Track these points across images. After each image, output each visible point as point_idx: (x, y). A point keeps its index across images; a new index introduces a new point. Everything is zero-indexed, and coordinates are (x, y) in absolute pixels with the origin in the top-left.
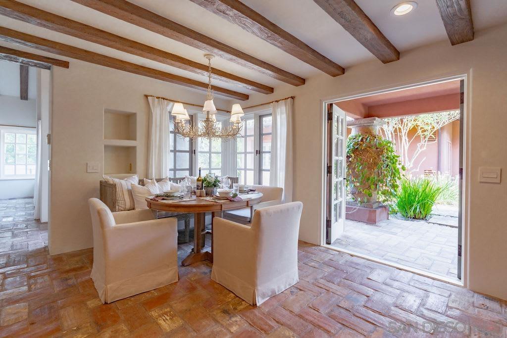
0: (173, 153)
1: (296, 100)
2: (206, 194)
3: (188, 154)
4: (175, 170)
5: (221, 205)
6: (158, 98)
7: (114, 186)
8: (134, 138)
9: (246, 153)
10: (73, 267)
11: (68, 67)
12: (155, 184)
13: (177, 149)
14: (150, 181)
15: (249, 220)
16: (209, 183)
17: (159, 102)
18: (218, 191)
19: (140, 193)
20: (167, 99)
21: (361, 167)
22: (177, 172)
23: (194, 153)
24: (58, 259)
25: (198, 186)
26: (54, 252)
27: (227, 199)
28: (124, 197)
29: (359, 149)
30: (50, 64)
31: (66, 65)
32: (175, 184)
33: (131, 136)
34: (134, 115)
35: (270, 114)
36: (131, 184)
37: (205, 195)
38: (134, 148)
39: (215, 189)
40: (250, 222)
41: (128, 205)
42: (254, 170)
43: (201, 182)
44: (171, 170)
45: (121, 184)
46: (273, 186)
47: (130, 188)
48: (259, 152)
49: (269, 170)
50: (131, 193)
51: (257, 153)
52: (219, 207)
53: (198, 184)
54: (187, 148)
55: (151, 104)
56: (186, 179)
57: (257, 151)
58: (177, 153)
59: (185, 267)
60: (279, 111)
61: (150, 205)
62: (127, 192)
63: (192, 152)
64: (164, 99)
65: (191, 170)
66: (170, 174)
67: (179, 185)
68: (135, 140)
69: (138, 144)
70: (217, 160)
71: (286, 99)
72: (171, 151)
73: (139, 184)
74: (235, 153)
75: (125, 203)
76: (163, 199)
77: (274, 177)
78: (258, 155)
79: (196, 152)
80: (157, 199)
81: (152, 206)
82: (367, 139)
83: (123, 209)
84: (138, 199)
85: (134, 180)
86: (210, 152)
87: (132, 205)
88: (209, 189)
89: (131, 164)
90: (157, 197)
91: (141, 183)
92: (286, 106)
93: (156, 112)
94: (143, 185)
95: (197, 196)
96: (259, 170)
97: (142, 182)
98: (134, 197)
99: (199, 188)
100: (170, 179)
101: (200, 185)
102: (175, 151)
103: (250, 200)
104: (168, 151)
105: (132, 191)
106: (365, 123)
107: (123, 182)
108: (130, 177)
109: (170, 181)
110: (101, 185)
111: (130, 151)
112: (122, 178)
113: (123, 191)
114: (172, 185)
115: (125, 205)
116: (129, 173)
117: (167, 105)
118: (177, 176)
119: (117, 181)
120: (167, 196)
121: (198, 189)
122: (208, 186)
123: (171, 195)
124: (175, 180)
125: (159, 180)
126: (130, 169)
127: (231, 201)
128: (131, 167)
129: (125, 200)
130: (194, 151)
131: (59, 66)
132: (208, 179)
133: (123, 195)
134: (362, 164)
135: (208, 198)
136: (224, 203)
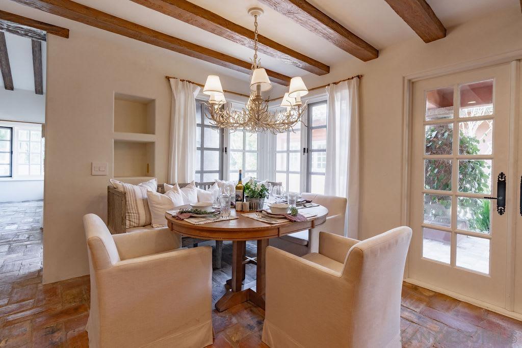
0: (200, 152)
1: (364, 80)
2: (250, 208)
3: (217, 153)
4: (202, 172)
5: (278, 228)
6: (183, 81)
7: (124, 194)
8: (152, 131)
9: (288, 151)
10: (67, 306)
11: (67, 36)
12: (177, 190)
13: (205, 147)
14: (172, 186)
16: (254, 192)
17: (183, 85)
18: (267, 204)
19: (158, 204)
20: (193, 83)
21: (436, 170)
22: (205, 175)
23: (226, 152)
24: (52, 291)
25: (237, 196)
26: (48, 279)
27: (285, 218)
28: (138, 210)
29: (433, 147)
30: (44, 32)
31: (64, 33)
32: (203, 191)
33: (149, 128)
34: (153, 101)
35: (325, 101)
36: (147, 191)
37: (248, 210)
38: (152, 144)
39: (262, 200)
40: (307, 246)
41: (143, 220)
42: (301, 173)
43: (242, 191)
44: (197, 172)
45: (134, 190)
46: (330, 194)
47: (146, 196)
48: (307, 151)
49: (323, 174)
50: (146, 202)
51: (304, 152)
52: (276, 232)
53: (238, 193)
54: (217, 146)
55: (173, 87)
56: (216, 185)
57: (305, 149)
59: (221, 314)
60: (338, 96)
61: (171, 224)
62: (142, 202)
63: (223, 150)
64: (190, 82)
65: (222, 172)
66: (196, 178)
67: (207, 192)
68: (154, 133)
69: (157, 138)
70: (252, 161)
71: (349, 79)
72: (198, 149)
73: (158, 191)
74: (274, 152)
75: (139, 217)
76: (191, 217)
77: (331, 182)
78: (306, 154)
79: (228, 150)
80: (181, 217)
81: (175, 227)
82: (443, 135)
83: (136, 225)
84: (156, 212)
85: (151, 186)
86: (244, 151)
87: (148, 219)
88: (254, 201)
89: (148, 165)
90: (182, 213)
91: (160, 189)
92: (349, 88)
93: (180, 98)
94: (163, 192)
95: (237, 211)
96: (307, 173)
97: (161, 189)
98: (150, 208)
99: (239, 199)
100: (197, 184)
101: (240, 194)
102: (202, 149)
103: (316, 219)
104: (194, 148)
105: (149, 201)
106: (440, 115)
107: (137, 188)
108: (146, 181)
109: (197, 186)
110: (109, 192)
111: (146, 149)
112: (136, 184)
113: (136, 200)
114: (199, 192)
115: (139, 220)
116: (146, 176)
117: (194, 90)
118: (205, 181)
119: (129, 186)
120: (196, 212)
121: (237, 200)
122: (252, 197)
123: (203, 210)
124: (203, 185)
125: (182, 186)
126: (147, 171)
127: (291, 221)
128: (148, 168)
129: (138, 214)
130: (226, 148)
131: (56, 34)
132: (252, 187)
133: (137, 206)
134: (437, 167)
135: (253, 215)
136: (283, 226)
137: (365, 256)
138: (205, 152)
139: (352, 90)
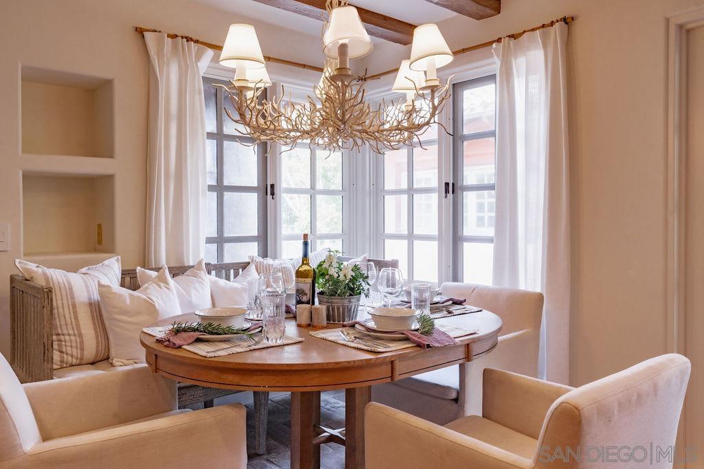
0: (215, 194)
2: (328, 318)
3: (254, 197)
4: (220, 240)
5: (392, 362)
6: (174, 37)
7: (47, 293)
8: (106, 151)
9: (411, 191)
12: (166, 282)
13: (226, 183)
14: (154, 274)
15: (454, 395)
16: (336, 282)
17: (175, 47)
18: (366, 309)
20: (197, 42)
22: (227, 246)
23: (273, 194)
25: (300, 292)
27: (407, 339)
28: (78, 325)
32: (222, 282)
33: (99, 145)
34: (107, 84)
35: (492, 78)
36: (100, 285)
37: (325, 322)
38: (108, 179)
39: (354, 299)
40: (456, 400)
41: (91, 347)
42: (440, 238)
43: (310, 280)
44: (209, 240)
45: (69, 283)
46: (506, 285)
47: (96, 297)
48: (452, 189)
49: (490, 240)
50: (97, 311)
51: (447, 191)
52: (386, 371)
53: (302, 286)
54: (253, 181)
56: (252, 268)
57: (447, 184)
58: (227, 195)
60: (520, 64)
61: (154, 358)
62: (88, 310)
63: (268, 190)
64: (189, 39)
65: (265, 239)
66: (206, 254)
67: (233, 284)
68: (111, 156)
69: (120, 166)
70: (331, 213)
71: (543, 26)
72: (211, 188)
73: (122, 285)
74: (379, 192)
75: (82, 342)
76: (198, 340)
77: (506, 259)
78: (450, 195)
79: (277, 190)
80: (177, 341)
81: (162, 364)
83: (75, 361)
84: (119, 330)
85: (109, 272)
86: (313, 192)
87: (101, 348)
88: (337, 301)
89: (99, 226)
90: (177, 331)
91: (128, 279)
92: (545, 46)
93: (170, 76)
94: (135, 287)
95: (299, 326)
96: (454, 238)
97: (130, 280)
98: (107, 322)
99: (305, 299)
100: (209, 268)
101: (307, 287)
102: (220, 188)
103: (474, 341)
104: (202, 187)
105: (102, 305)
107: (76, 279)
108: (97, 262)
109: (209, 273)
110: (12, 288)
112: (74, 269)
113: (74, 307)
114: (214, 284)
115: (82, 349)
116: (95, 250)
117: (198, 58)
118: (227, 259)
119: (57, 276)
120: (211, 329)
121: (299, 302)
122: (333, 293)
123: (224, 326)
124: (222, 269)
125: (178, 271)
126: (98, 241)
127: (419, 345)
128: (100, 234)
129: (80, 335)
130: (272, 186)
132: (333, 272)
133: (76, 318)
135: (336, 335)
136: (402, 357)
137: (583, 422)
138: (227, 196)
139: (550, 49)
